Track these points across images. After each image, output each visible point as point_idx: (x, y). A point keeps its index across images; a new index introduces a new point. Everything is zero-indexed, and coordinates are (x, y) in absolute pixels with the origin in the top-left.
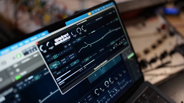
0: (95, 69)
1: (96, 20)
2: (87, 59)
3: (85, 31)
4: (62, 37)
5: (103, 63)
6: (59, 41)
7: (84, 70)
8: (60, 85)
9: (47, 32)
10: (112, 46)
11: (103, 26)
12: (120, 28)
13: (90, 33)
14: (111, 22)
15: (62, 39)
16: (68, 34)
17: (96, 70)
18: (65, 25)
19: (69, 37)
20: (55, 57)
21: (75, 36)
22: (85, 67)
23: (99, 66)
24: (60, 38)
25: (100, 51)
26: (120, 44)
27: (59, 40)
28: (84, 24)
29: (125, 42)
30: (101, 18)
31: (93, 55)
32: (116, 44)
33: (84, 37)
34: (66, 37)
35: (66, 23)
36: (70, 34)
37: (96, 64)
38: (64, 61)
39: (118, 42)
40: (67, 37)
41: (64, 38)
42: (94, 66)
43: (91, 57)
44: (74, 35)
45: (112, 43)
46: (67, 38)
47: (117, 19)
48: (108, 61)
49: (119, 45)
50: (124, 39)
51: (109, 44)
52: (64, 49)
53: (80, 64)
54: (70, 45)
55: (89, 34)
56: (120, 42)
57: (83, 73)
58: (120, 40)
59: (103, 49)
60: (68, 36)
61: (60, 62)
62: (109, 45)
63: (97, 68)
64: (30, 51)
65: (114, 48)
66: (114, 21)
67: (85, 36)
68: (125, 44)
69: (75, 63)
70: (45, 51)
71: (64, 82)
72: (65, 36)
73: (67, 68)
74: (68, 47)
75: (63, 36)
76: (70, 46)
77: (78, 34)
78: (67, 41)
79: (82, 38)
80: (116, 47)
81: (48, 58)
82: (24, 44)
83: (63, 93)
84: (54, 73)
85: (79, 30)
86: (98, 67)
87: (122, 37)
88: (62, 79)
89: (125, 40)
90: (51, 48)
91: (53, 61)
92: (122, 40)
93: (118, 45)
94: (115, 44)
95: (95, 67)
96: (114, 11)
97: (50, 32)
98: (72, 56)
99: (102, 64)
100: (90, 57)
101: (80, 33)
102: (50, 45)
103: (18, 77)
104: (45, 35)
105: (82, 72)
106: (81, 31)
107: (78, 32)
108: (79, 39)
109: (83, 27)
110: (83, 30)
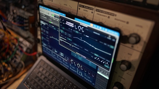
1: (94, 32)
2: (75, 44)
3: (83, 31)
4: (70, 23)
7: (71, 47)
8: (60, 40)
9: (65, 15)
11: (96, 40)
13: (85, 35)
14: (105, 44)
18: (74, 19)
19: (73, 26)
21: (76, 29)
24: (69, 23)
25: (85, 49)
26: (101, 62)
28: (85, 28)
29: (107, 65)
30: (99, 34)
31: (80, 47)
35: (75, 18)
36: (74, 25)
38: (66, 33)
39: (101, 59)
43: (78, 46)
45: (96, 55)
47: (112, 47)
48: (86, 58)
50: (107, 63)
51: (94, 53)
52: (68, 29)
53: (71, 42)
55: (84, 35)
59: (87, 50)
61: (64, 32)
63: (78, 53)
64: (57, 17)
65: (95, 58)
66: (109, 46)
67: (81, 34)
69: (70, 39)
70: (61, 22)
71: (62, 41)
72: (72, 24)
73: (65, 37)
74: (70, 30)
78: (71, 27)
79: (79, 33)
80: (97, 59)
81: (61, 26)
82: (56, 13)
83: (60, 44)
84: (60, 34)
88: (62, 39)
91: (62, 29)
92: (105, 62)
93: (99, 60)
95: (78, 52)
96: (114, 40)
97: (66, 16)
98: (70, 35)
99: (82, 55)
101: (79, 30)
102: (64, 22)
103: (50, 22)
104: (64, 16)
106: (81, 29)
107: (79, 28)
108: (77, 32)
109: (83, 28)
110: (82, 30)
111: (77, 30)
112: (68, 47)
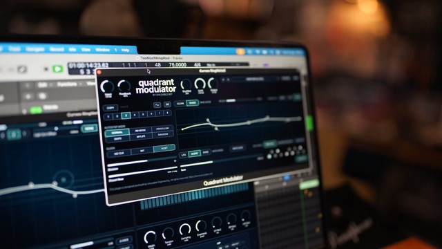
0: (206, 183)
1: (249, 79)
2: (195, 154)
3: (214, 91)
5: (231, 179)
6: (149, 87)
7: (179, 174)
8: (110, 181)
10: (267, 151)
11: (259, 99)
12: (299, 119)
13: (223, 101)
14: (282, 98)
15: (156, 87)
16: (172, 80)
17: (208, 186)
19: (174, 89)
20: (126, 116)
21: (187, 92)
22: (183, 168)
23: (218, 182)
24: (152, 83)
25: (234, 149)
26: (287, 154)
27: (148, 85)
28: (217, 76)
29: (301, 154)
30: (261, 79)
31: (214, 151)
32: (278, 151)
33: (207, 102)
34: (165, 86)
36: (177, 84)
37: (211, 174)
38: (141, 132)
39: (283, 148)
40: (169, 86)
41: (162, 86)
42: (206, 175)
43: (207, 152)
44: (185, 90)
45: (268, 144)
46: (167, 87)
47: (297, 97)
48: (244, 179)
49: (284, 156)
50: (300, 148)
51: (261, 142)
52: (152, 108)
53: (176, 157)
54: (168, 104)
55: (220, 101)
56: (289, 149)
57: (175, 180)
58: (291, 146)
59: (241, 148)
60: (172, 86)
61: (132, 132)
62: (259, 145)
63: (211, 183)
65: (269, 157)
66: (290, 97)
67: (210, 102)
68: (301, 159)
69: (164, 148)
70: (109, 95)
71: (122, 179)
72: (165, 83)
73: (141, 151)
74: (163, 108)
75: (160, 81)
76: (167, 108)
77: (194, 91)
78: (165, 95)
79: (201, 102)
80: (275, 156)
81: (110, 112)
83: (109, 203)
84: (108, 149)
85: (200, 84)
86: (214, 182)
87: (299, 140)
88: (122, 169)
89: (304, 151)
90: (125, 95)
91: (119, 122)
92: (295, 148)
93: (281, 155)
94: (274, 149)
95: (209, 179)
96: (296, 78)
98: (163, 131)
99: (226, 180)
100: (204, 152)
101: (201, 92)
105: (173, 175)
106: (204, 87)
107: (197, 87)
108: (193, 103)
109: (211, 82)
110: (210, 87)
111: (194, 95)
112: (163, 185)
